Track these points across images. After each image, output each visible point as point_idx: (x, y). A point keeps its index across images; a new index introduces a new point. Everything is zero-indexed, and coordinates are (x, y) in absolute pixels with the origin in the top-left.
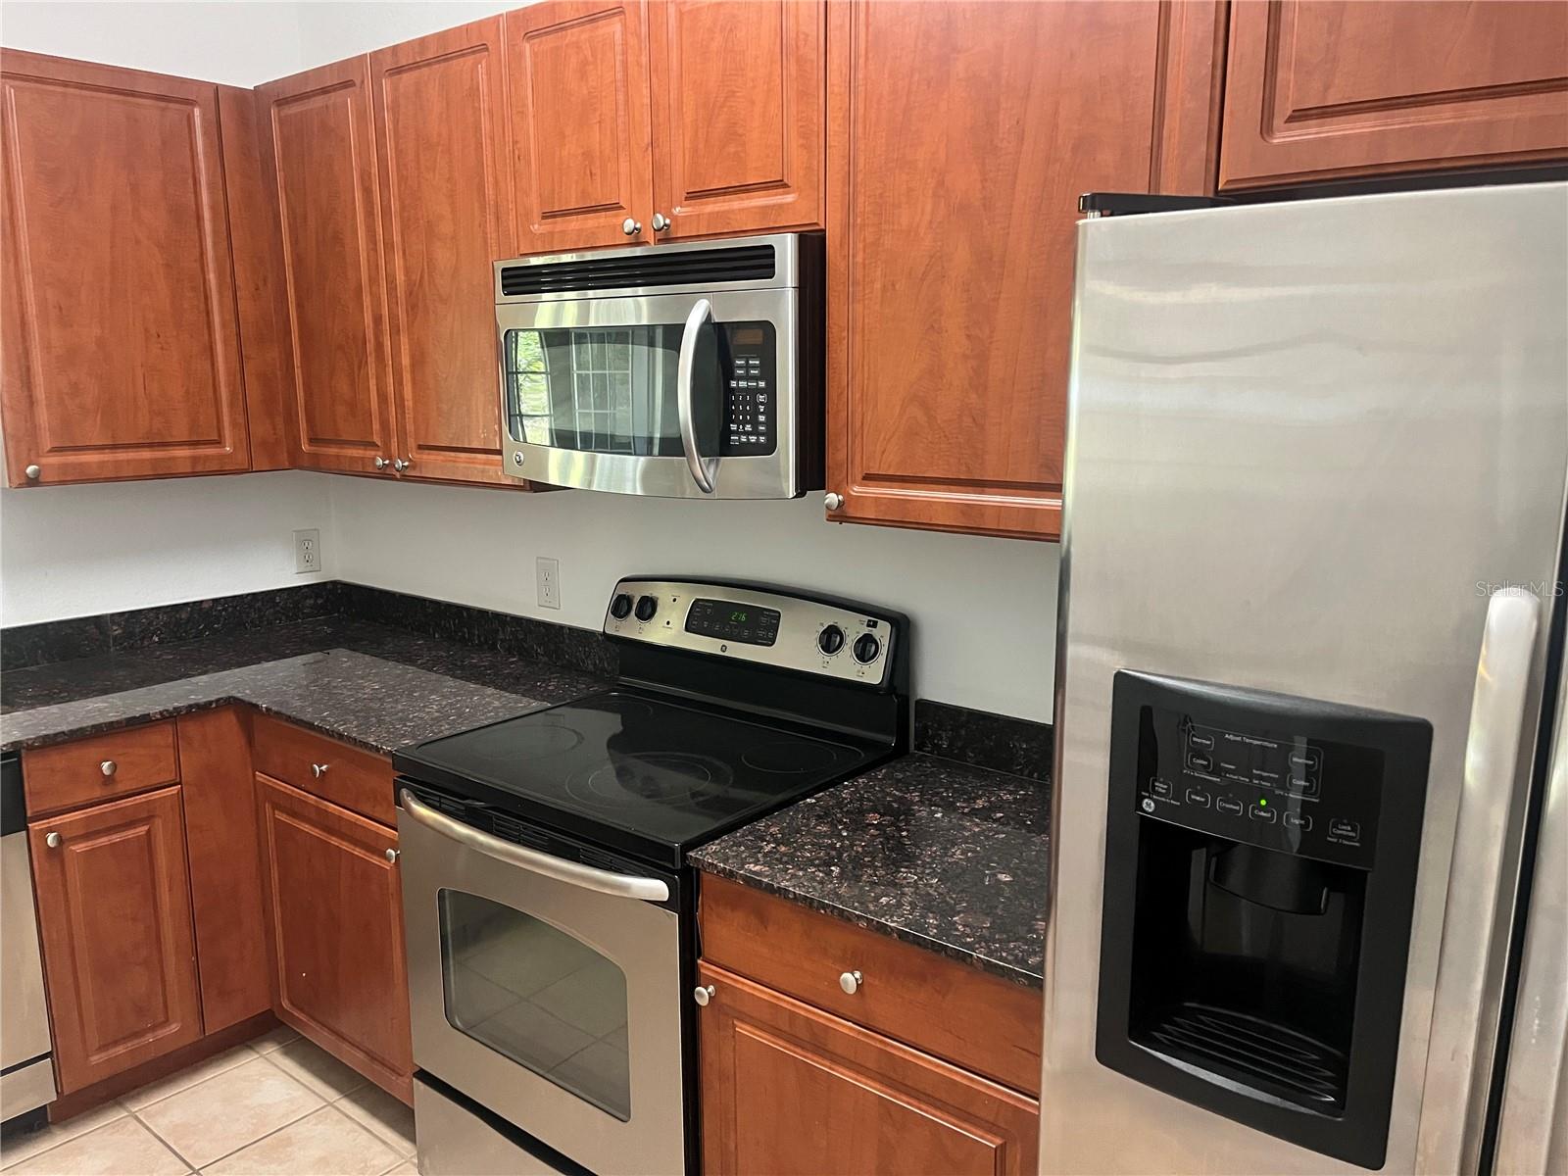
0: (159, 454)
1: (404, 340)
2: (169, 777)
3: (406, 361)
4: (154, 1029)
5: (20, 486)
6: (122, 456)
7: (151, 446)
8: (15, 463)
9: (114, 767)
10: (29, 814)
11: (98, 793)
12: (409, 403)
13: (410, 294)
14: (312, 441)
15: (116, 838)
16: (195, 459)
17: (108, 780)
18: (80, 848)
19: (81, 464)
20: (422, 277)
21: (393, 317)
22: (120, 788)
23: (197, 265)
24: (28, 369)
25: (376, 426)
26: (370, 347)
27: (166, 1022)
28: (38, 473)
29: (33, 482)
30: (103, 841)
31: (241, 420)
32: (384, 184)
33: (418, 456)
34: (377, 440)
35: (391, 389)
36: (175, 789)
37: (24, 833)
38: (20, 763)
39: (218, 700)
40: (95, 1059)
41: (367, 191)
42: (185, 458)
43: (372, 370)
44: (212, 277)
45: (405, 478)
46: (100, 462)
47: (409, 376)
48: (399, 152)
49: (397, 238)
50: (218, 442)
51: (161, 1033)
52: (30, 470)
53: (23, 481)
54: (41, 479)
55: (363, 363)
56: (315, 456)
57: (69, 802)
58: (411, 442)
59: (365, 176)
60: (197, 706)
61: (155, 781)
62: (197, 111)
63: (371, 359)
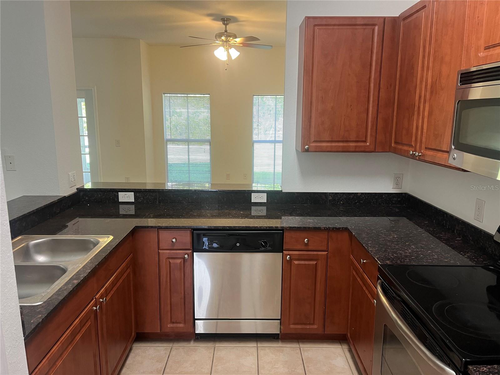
0: (345, 144)
1: (427, 105)
2: (325, 248)
3: (426, 113)
4: (310, 324)
5: (303, 152)
6: (334, 144)
7: (343, 141)
8: (303, 145)
9: (308, 241)
10: (284, 249)
11: (303, 247)
12: (425, 131)
13: (432, 87)
14: (396, 143)
15: (307, 262)
16: (356, 147)
17: (307, 245)
18: (296, 262)
19: (321, 146)
20: (437, 80)
21: (425, 96)
22: (310, 248)
23: (368, 81)
24: (311, 117)
25: (414, 139)
26: (416, 108)
27: (313, 324)
28: (308, 148)
29: (307, 151)
30: (303, 262)
31: (374, 134)
32: (430, 44)
33: (425, 152)
34: (413, 144)
35: (420, 124)
36: (325, 253)
37: (282, 253)
38: (283, 233)
39: (342, 228)
40: (292, 326)
41: (424, 47)
42: (353, 146)
43: (415, 117)
44: (372, 85)
45: (419, 160)
46: (327, 146)
47: (427, 119)
48: (437, 30)
49: (431, 65)
50: (365, 141)
51: (312, 327)
52: (306, 147)
53: (304, 150)
54: (309, 150)
55: (413, 114)
56: (395, 148)
57: (295, 248)
58: (423, 146)
59: (425, 41)
60: (336, 228)
61: (321, 248)
62: (376, 28)
63: (416, 113)
